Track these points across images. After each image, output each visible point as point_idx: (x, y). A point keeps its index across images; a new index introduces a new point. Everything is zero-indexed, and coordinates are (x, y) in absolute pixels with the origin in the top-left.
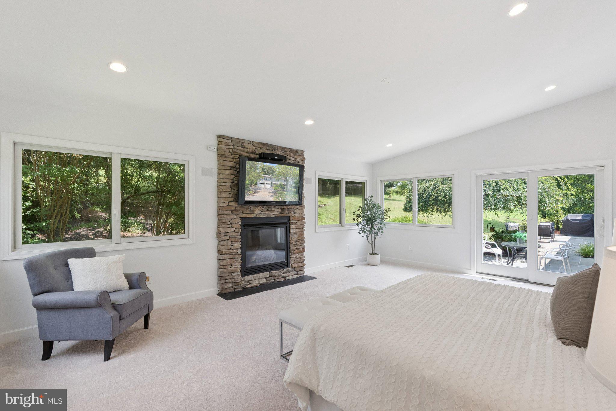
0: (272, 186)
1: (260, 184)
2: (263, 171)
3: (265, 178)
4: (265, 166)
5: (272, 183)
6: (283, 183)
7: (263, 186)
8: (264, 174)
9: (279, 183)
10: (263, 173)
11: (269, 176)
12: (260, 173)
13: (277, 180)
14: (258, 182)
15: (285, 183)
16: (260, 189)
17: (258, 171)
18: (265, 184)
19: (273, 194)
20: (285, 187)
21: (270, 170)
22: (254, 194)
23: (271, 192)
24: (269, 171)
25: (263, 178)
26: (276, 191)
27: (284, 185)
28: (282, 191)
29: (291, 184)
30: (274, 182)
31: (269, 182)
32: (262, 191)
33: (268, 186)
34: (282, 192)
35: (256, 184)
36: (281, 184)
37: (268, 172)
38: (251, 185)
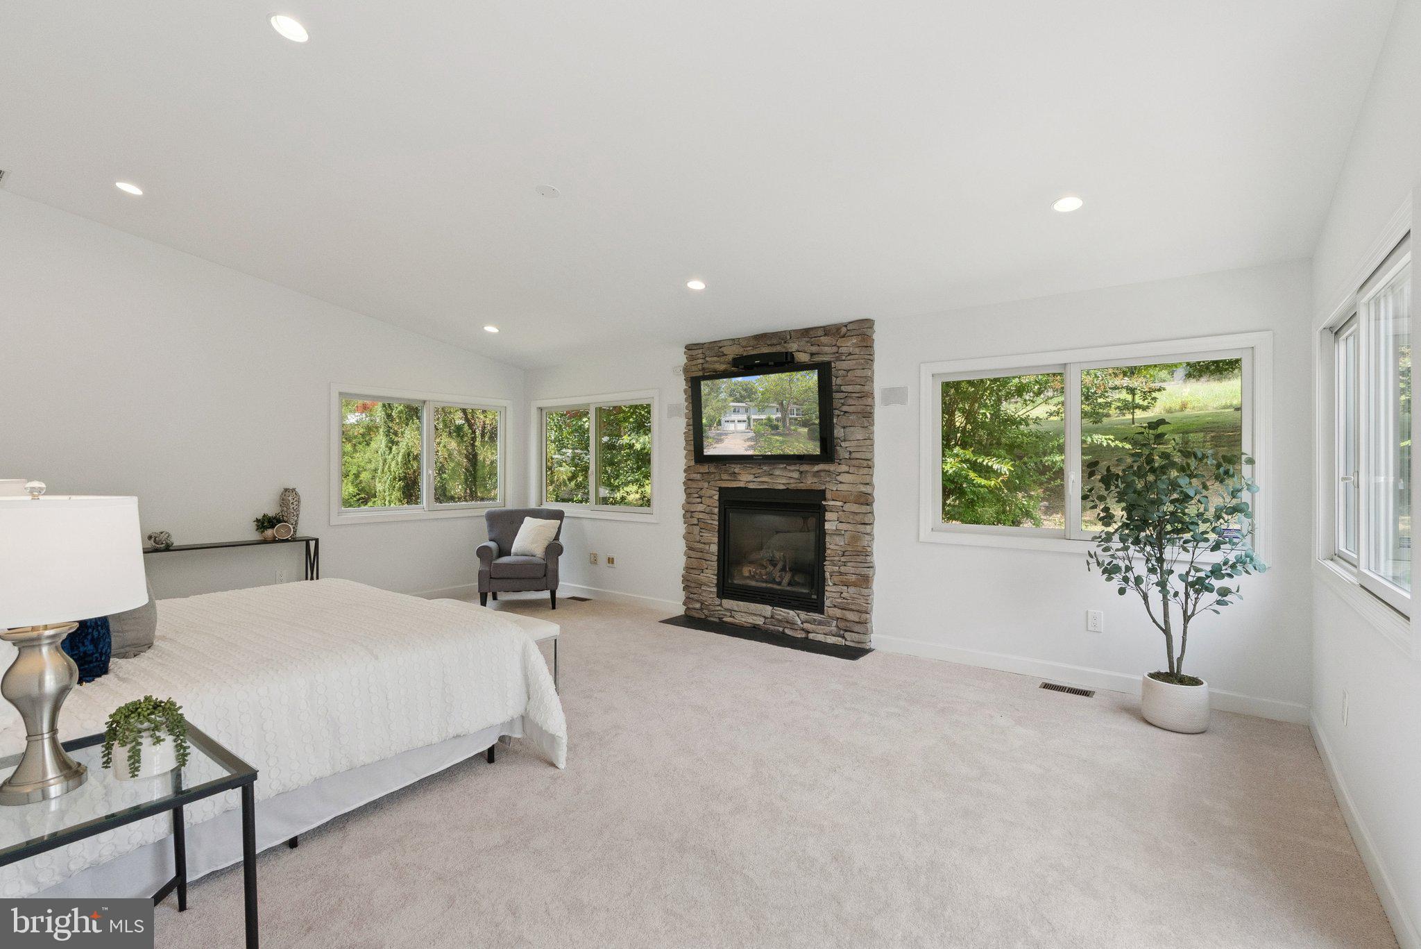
0: (749, 425)
1: (726, 424)
2: (731, 395)
3: (735, 409)
4: (735, 384)
5: (749, 419)
6: (774, 417)
7: (731, 427)
8: (733, 401)
9: (763, 417)
10: (732, 399)
11: (743, 404)
12: (725, 400)
13: (762, 410)
14: (723, 419)
15: (779, 415)
16: (726, 434)
17: (722, 396)
18: (736, 421)
19: (753, 443)
20: (780, 424)
21: (745, 390)
22: (716, 445)
23: (749, 439)
24: (743, 393)
25: (732, 409)
26: (758, 435)
27: (777, 420)
28: (773, 435)
29: (795, 416)
30: (754, 417)
31: (744, 417)
32: (730, 437)
33: (742, 427)
34: (772, 437)
35: (719, 423)
36: (769, 419)
37: (741, 396)
38: (710, 426)
